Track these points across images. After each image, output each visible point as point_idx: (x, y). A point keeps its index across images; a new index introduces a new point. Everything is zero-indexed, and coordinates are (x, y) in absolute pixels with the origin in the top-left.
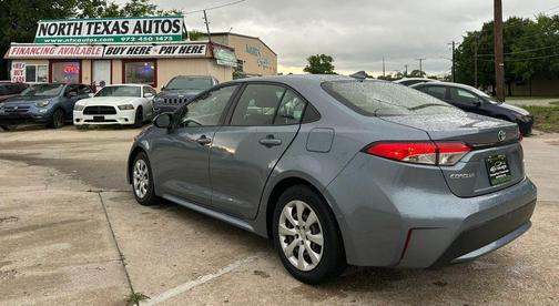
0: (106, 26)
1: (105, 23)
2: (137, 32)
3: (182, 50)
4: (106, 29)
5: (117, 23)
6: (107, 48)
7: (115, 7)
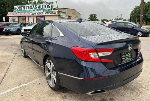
0: (31, 7)
1: (31, 6)
2: (39, 8)
3: (51, 13)
4: (31, 8)
5: (34, 6)
6: (32, 13)
7: (35, 2)
